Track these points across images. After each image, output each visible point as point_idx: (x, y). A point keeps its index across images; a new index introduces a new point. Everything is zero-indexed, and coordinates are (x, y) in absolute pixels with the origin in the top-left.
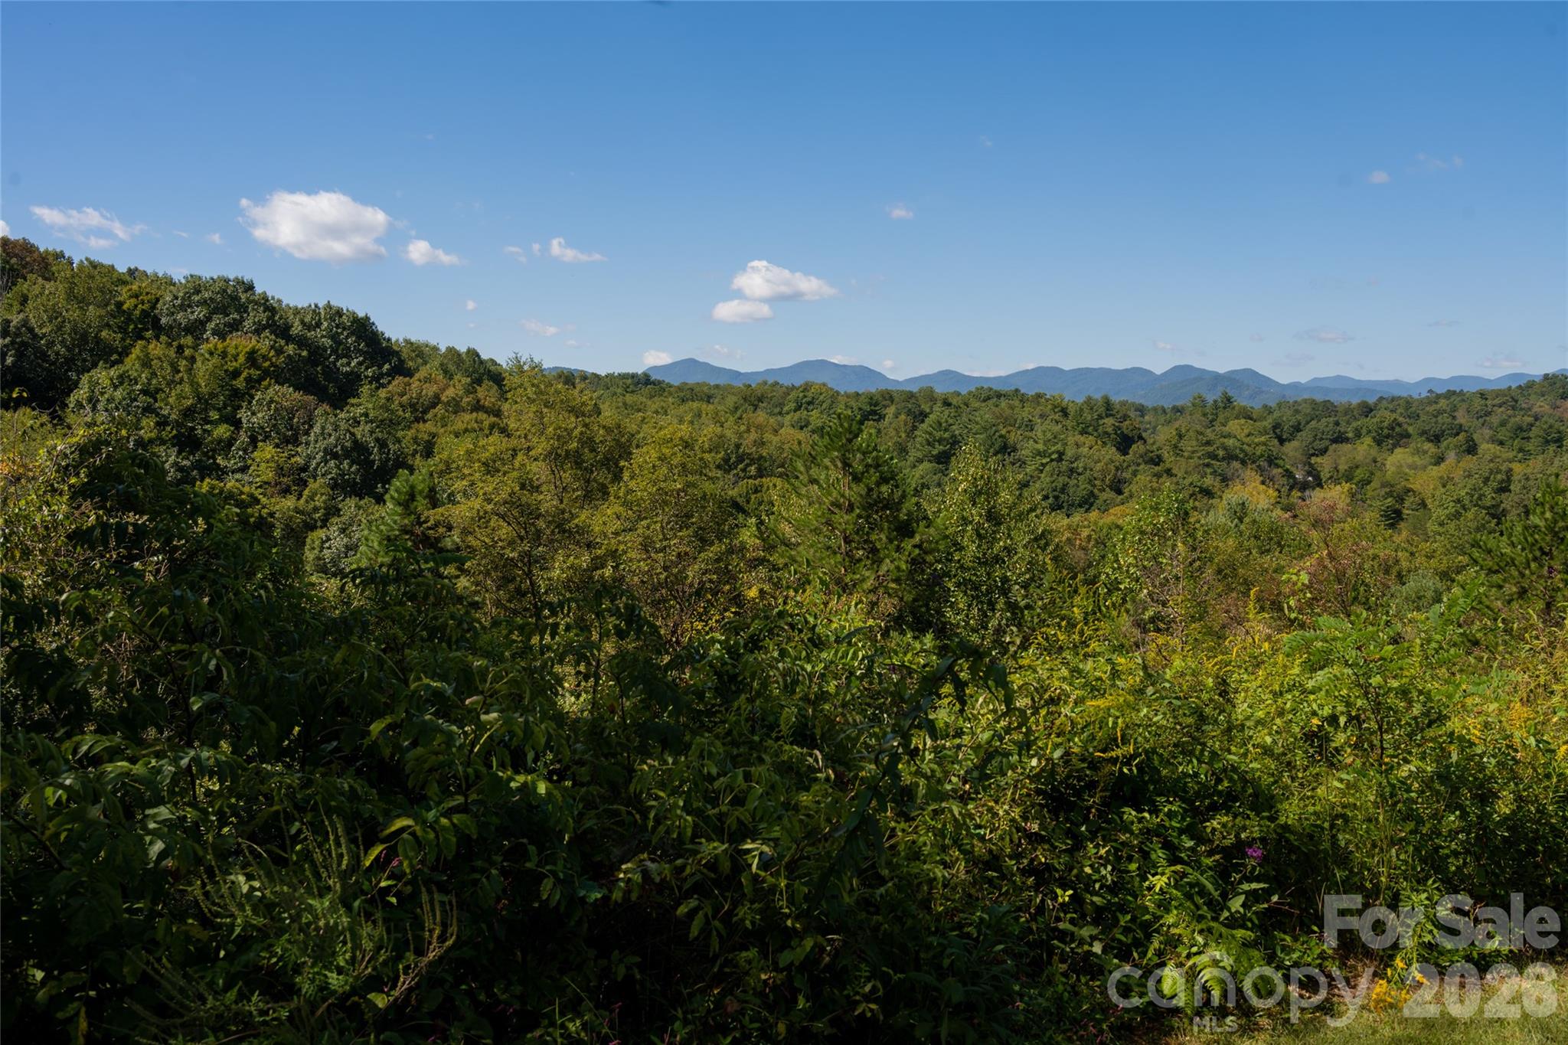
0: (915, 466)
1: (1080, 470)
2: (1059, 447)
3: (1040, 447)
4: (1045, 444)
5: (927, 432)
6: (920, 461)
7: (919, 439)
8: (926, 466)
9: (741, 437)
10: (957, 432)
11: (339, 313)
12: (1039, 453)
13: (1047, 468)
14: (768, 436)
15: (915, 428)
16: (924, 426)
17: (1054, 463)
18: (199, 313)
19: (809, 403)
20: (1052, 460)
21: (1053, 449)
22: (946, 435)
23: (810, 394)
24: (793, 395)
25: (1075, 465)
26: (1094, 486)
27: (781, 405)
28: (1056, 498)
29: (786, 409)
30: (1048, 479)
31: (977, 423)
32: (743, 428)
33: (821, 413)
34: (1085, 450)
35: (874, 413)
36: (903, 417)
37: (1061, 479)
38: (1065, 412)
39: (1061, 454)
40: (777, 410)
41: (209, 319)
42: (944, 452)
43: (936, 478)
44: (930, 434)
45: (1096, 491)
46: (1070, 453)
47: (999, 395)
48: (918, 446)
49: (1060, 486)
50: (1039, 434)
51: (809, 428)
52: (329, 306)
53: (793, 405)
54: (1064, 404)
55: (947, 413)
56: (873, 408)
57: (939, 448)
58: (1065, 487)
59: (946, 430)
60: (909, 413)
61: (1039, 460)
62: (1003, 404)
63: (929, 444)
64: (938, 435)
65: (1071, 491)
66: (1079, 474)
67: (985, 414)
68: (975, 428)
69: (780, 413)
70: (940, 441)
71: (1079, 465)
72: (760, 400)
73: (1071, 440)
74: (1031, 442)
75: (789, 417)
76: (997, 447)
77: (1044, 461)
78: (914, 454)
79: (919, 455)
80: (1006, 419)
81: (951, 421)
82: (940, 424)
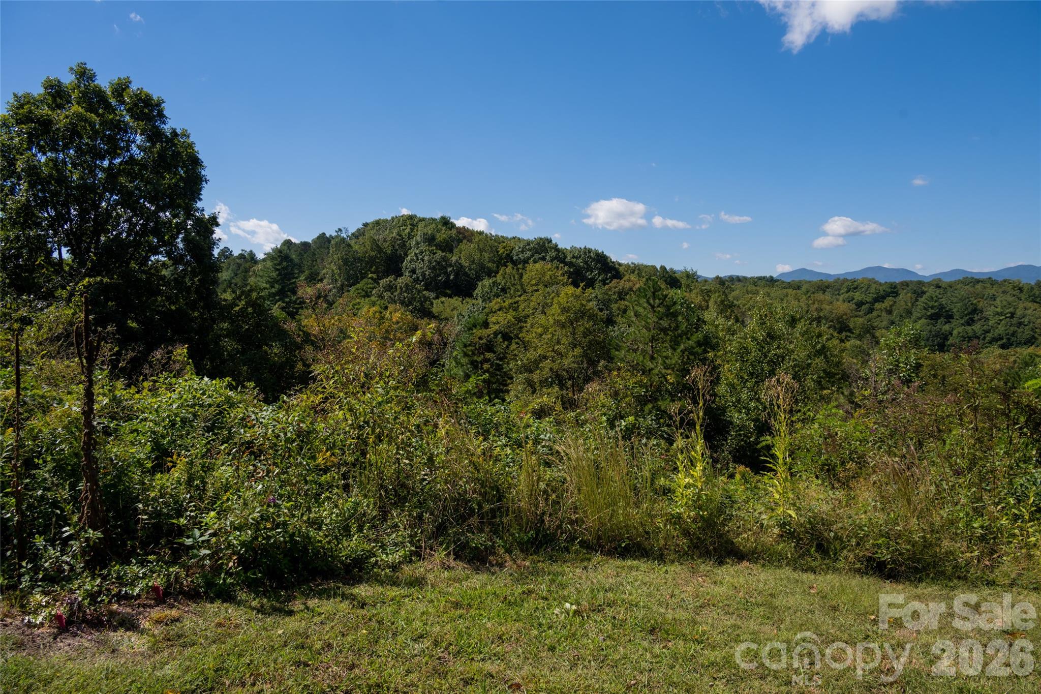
0: (916, 321)
1: (1026, 323)
2: (1011, 310)
3: (999, 310)
4: (1002, 308)
5: (924, 303)
6: (920, 319)
7: (919, 307)
8: (923, 321)
9: (808, 306)
10: (944, 303)
11: (590, 251)
12: (998, 314)
13: (1003, 322)
14: (824, 306)
15: (917, 300)
16: (923, 299)
17: (1008, 319)
18: (528, 254)
19: (855, 288)
20: (1006, 317)
21: (1008, 311)
22: (936, 304)
23: (856, 283)
24: (846, 284)
25: (1023, 320)
26: (1035, 332)
27: (839, 290)
28: (1009, 339)
29: (842, 291)
30: (1003, 329)
31: (956, 297)
32: (810, 302)
33: (861, 293)
34: (1029, 312)
35: (893, 292)
36: (909, 295)
37: (1012, 328)
38: (1021, 289)
39: (1013, 315)
40: (837, 293)
41: (532, 256)
42: (934, 313)
43: (928, 328)
44: (926, 303)
45: (1036, 335)
46: (1019, 313)
47: (978, 281)
48: (918, 310)
49: (1011, 332)
50: (999, 303)
51: (854, 302)
52: (585, 248)
53: (845, 290)
54: (1021, 285)
55: (938, 291)
56: (893, 290)
57: (931, 312)
58: (1014, 333)
59: (936, 301)
60: (915, 292)
61: (997, 318)
62: (979, 287)
63: (925, 309)
64: (931, 304)
65: (1019, 335)
66: (1025, 325)
67: (963, 291)
68: (955, 300)
69: (838, 294)
70: (932, 308)
71: (1026, 320)
72: (828, 287)
73: (1021, 306)
74: (993, 307)
75: (842, 296)
76: (969, 310)
77: (1001, 318)
78: (915, 315)
79: (919, 315)
80: (978, 295)
81: (940, 296)
82: (932, 298)
